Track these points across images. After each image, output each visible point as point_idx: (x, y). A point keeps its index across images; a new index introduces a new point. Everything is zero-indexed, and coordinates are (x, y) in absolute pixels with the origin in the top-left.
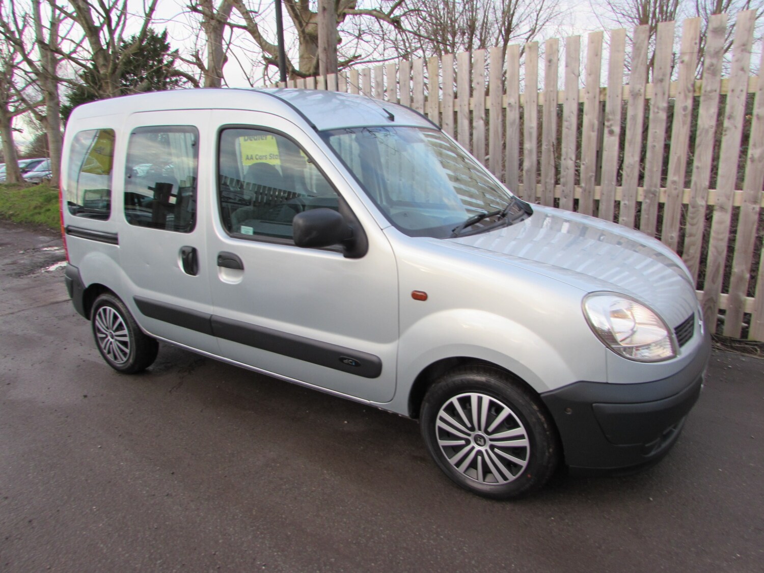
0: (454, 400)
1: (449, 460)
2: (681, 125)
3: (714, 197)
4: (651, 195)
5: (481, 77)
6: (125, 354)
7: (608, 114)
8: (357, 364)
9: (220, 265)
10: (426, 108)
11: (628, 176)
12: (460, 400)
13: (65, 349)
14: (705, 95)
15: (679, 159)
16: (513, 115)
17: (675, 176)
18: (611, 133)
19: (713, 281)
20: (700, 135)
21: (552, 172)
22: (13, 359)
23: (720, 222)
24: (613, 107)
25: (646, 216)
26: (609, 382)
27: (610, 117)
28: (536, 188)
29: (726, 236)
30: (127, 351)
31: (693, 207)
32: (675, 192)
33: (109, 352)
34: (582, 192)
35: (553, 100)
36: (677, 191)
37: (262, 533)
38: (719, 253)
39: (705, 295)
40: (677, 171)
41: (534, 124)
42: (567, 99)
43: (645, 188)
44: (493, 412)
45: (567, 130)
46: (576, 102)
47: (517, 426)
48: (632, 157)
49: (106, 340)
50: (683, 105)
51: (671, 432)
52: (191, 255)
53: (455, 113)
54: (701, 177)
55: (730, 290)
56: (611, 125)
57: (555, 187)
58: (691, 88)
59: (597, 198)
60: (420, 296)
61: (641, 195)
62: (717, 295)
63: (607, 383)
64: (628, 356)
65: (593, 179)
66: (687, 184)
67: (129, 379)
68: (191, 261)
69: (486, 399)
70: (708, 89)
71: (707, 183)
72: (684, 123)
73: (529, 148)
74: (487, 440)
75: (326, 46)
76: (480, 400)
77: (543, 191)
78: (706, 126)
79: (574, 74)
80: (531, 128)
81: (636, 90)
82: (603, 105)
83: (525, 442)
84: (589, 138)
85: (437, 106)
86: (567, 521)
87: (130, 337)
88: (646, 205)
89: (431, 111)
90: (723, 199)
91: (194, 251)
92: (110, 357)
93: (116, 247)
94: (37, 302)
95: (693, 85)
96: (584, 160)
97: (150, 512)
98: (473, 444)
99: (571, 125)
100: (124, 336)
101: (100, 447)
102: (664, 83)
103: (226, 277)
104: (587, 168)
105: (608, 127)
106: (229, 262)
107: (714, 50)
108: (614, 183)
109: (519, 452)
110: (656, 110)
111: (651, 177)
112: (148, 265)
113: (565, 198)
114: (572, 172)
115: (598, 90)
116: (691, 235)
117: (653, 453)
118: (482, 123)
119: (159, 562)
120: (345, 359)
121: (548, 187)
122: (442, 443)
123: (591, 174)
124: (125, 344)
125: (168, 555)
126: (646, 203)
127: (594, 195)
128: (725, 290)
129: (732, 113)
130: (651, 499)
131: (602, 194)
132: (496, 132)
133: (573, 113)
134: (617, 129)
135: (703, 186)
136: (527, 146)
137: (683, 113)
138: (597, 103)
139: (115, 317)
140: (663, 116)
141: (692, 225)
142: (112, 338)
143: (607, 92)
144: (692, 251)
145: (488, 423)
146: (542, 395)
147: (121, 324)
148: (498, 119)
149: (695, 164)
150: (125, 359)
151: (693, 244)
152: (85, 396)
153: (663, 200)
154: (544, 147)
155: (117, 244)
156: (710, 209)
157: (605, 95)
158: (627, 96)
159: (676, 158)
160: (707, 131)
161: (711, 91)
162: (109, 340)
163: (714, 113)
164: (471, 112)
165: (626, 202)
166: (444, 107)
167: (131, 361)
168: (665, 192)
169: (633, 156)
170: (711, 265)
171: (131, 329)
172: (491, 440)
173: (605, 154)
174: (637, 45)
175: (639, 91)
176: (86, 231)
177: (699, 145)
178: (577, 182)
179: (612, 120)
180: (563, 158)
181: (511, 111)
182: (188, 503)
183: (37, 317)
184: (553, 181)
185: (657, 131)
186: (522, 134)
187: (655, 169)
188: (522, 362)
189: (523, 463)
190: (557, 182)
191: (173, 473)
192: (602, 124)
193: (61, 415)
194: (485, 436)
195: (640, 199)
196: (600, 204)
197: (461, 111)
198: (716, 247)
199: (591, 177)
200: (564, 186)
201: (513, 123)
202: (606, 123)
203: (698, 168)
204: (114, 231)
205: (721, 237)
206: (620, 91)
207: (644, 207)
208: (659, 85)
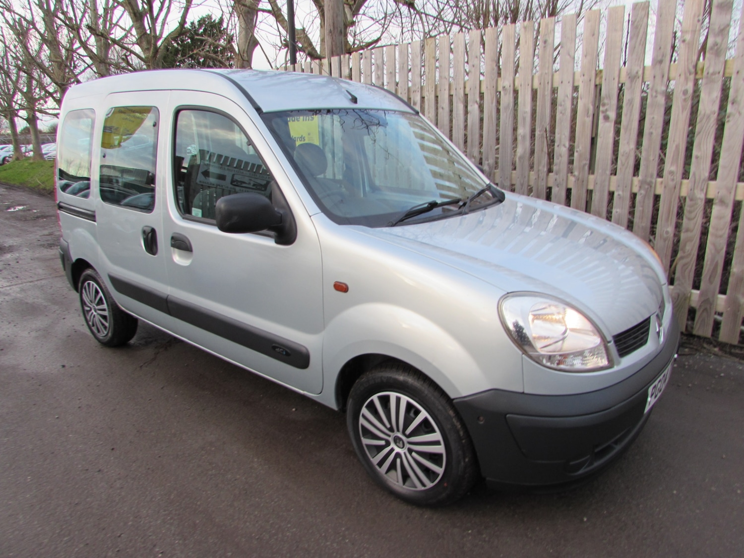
0: (375, 398)
1: (371, 459)
2: (681, 110)
3: (714, 189)
4: (647, 187)
5: (476, 59)
6: (105, 328)
7: (604, 98)
8: (287, 354)
9: (173, 246)
10: (423, 92)
11: (623, 165)
12: (380, 398)
13: (64, 319)
14: (707, 78)
15: (677, 147)
16: (507, 100)
17: (673, 166)
18: (606, 118)
19: (711, 281)
20: (701, 121)
21: (545, 160)
22: (15, 326)
23: (720, 218)
24: (609, 90)
25: (641, 209)
26: (526, 391)
27: (606, 101)
28: (529, 176)
29: (726, 232)
30: (107, 324)
31: (691, 200)
32: (671, 184)
33: (93, 325)
34: (575, 181)
35: (548, 83)
36: (674, 182)
37: (171, 519)
38: (718, 251)
39: (701, 295)
40: (675, 161)
41: (528, 109)
42: (562, 82)
43: (640, 177)
44: (412, 414)
45: (561, 115)
46: (571, 85)
47: (433, 431)
48: (627, 146)
49: (90, 313)
50: (683, 89)
51: (608, 449)
52: (150, 235)
53: (451, 96)
54: (701, 166)
55: (728, 292)
56: (606, 110)
57: (548, 175)
58: (693, 70)
59: (591, 187)
60: (341, 288)
61: (636, 186)
62: (714, 295)
63: (523, 393)
64: (549, 364)
65: (587, 168)
66: (686, 175)
67: (109, 352)
68: (151, 241)
69: (405, 399)
70: (711, 71)
71: (707, 174)
72: (683, 109)
73: (522, 134)
74: (405, 443)
75: (332, 29)
76: (398, 400)
77: (536, 179)
78: (708, 112)
79: (569, 55)
80: (525, 112)
81: (634, 72)
82: (598, 88)
83: (440, 449)
84: (584, 124)
85: (433, 89)
86: (484, 536)
87: (109, 311)
88: (640, 197)
89: (428, 95)
90: (723, 192)
91: (153, 231)
92: (94, 329)
93: (95, 225)
94: (57, 272)
95: (696, 66)
96: (579, 147)
97: (77, 486)
98: (393, 445)
99: (565, 110)
100: (104, 310)
101: (57, 418)
102: (662, 65)
103: (179, 258)
104: (580, 156)
105: (603, 112)
106: (181, 244)
107: (719, 27)
108: (608, 172)
109: (435, 458)
110: (654, 94)
111: (647, 167)
112: (119, 243)
113: (558, 187)
114: (565, 159)
115: (593, 73)
116: (687, 230)
117: (581, 472)
118: (476, 107)
119: (66, 539)
120: (278, 347)
121: (540, 175)
122: (366, 441)
123: (584, 162)
124: (104, 317)
125: (77, 533)
126: (641, 194)
127: (587, 185)
128: (723, 291)
129: (736, 97)
130: (585, 519)
131: (596, 184)
132: (490, 117)
133: (567, 96)
134: (612, 115)
135: (702, 177)
136: (520, 131)
137: (683, 97)
138: (593, 87)
139: (97, 292)
140: (661, 100)
141: (689, 219)
142: (96, 311)
143: (604, 74)
144: (688, 248)
145: (406, 426)
146: (455, 401)
147: (101, 299)
148: (492, 103)
149: (694, 153)
150: (106, 333)
151: (689, 240)
152: (64, 366)
153: (659, 191)
154: (537, 133)
155: (95, 221)
156: (709, 202)
157: (601, 78)
158: (624, 78)
159: (674, 146)
160: (709, 117)
161: (713, 74)
162: (92, 313)
163: (717, 97)
164: (466, 95)
165: (621, 193)
166: (440, 90)
167: (110, 334)
168: (662, 183)
169: (628, 143)
170: (709, 263)
171: (109, 303)
172: (410, 443)
173: (599, 141)
174: (636, 24)
175: (637, 73)
176: (72, 208)
177: (699, 133)
178: (570, 171)
179: (608, 104)
180: (556, 144)
181: (505, 94)
182: (115, 481)
183: (52, 287)
184: (546, 169)
185: (654, 118)
186: (515, 117)
187: (651, 158)
188: (435, 364)
189: (440, 471)
190: (550, 170)
191: (113, 449)
192: (597, 108)
193: (36, 383)
194: (404, 438)
195: (635, 190)
196: (593, 195)
197: (456, 95)
198: (714, 245)
199: (585, 165)
200: (557, 174)
201: (506, 108)
202: (601, 108)
203: (697, 157)
204: (92, 209)
205: (720, 233)
206: (617, 73)
207: (638, 198)
208: (658, 66)
